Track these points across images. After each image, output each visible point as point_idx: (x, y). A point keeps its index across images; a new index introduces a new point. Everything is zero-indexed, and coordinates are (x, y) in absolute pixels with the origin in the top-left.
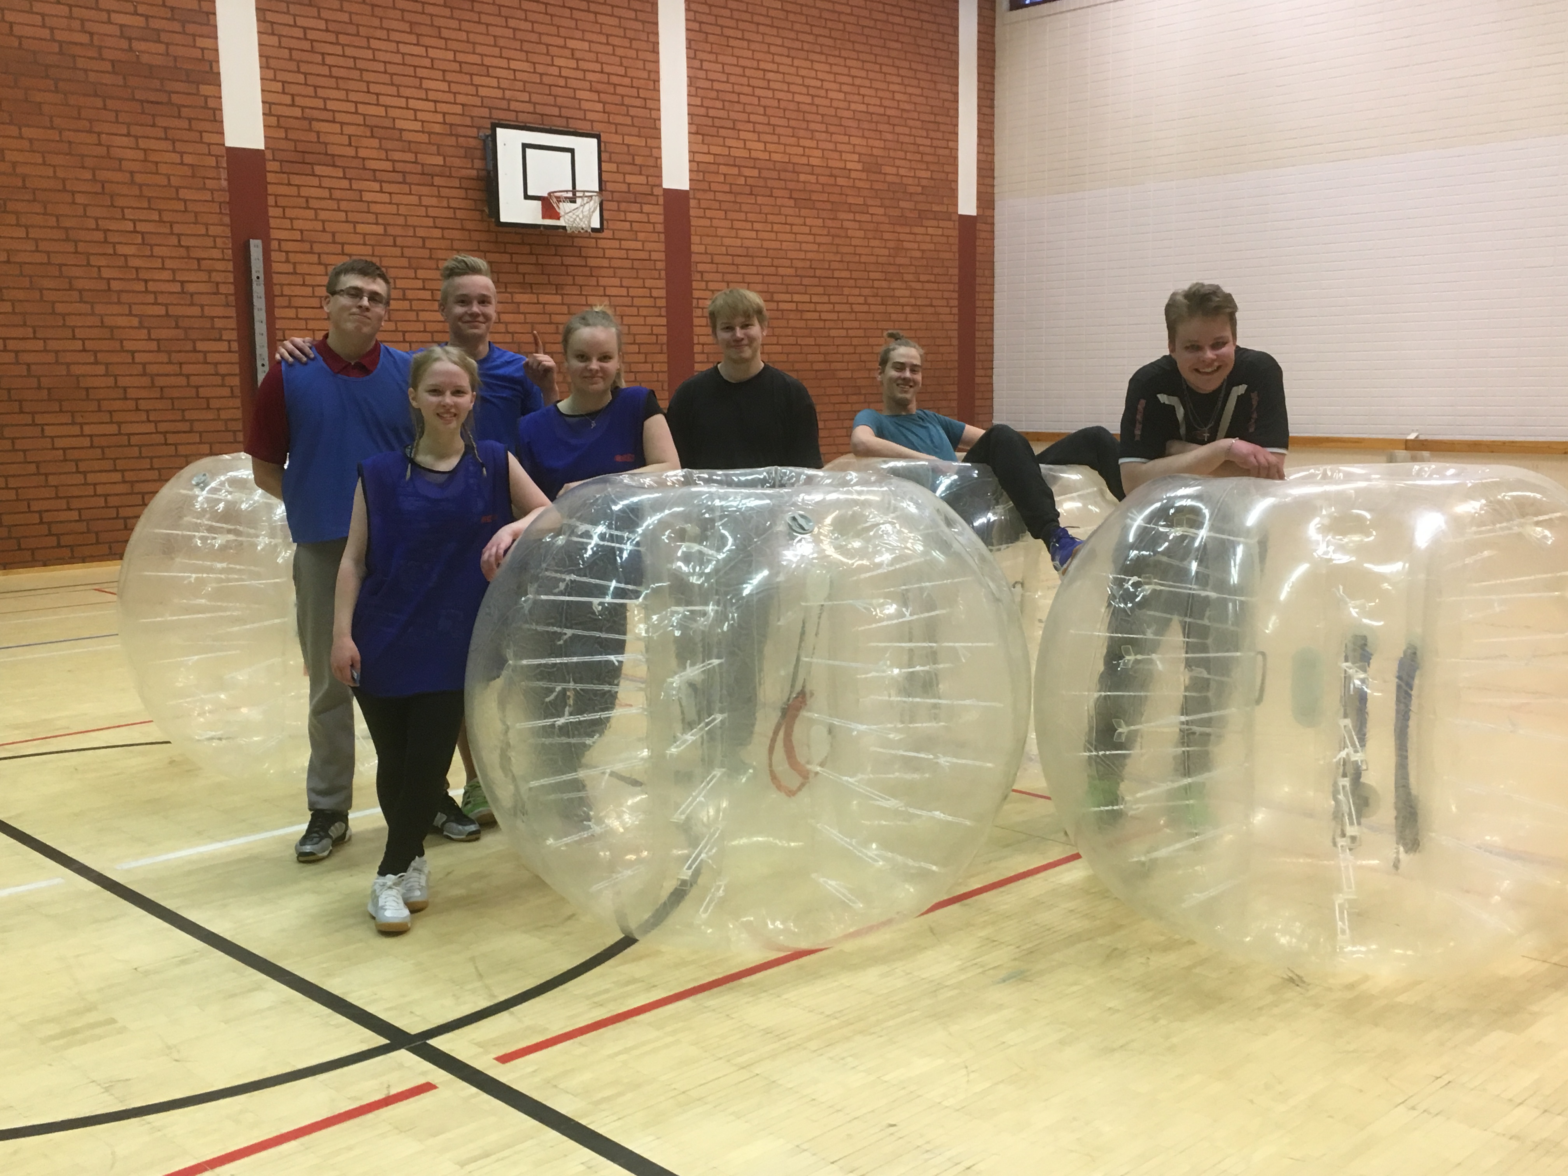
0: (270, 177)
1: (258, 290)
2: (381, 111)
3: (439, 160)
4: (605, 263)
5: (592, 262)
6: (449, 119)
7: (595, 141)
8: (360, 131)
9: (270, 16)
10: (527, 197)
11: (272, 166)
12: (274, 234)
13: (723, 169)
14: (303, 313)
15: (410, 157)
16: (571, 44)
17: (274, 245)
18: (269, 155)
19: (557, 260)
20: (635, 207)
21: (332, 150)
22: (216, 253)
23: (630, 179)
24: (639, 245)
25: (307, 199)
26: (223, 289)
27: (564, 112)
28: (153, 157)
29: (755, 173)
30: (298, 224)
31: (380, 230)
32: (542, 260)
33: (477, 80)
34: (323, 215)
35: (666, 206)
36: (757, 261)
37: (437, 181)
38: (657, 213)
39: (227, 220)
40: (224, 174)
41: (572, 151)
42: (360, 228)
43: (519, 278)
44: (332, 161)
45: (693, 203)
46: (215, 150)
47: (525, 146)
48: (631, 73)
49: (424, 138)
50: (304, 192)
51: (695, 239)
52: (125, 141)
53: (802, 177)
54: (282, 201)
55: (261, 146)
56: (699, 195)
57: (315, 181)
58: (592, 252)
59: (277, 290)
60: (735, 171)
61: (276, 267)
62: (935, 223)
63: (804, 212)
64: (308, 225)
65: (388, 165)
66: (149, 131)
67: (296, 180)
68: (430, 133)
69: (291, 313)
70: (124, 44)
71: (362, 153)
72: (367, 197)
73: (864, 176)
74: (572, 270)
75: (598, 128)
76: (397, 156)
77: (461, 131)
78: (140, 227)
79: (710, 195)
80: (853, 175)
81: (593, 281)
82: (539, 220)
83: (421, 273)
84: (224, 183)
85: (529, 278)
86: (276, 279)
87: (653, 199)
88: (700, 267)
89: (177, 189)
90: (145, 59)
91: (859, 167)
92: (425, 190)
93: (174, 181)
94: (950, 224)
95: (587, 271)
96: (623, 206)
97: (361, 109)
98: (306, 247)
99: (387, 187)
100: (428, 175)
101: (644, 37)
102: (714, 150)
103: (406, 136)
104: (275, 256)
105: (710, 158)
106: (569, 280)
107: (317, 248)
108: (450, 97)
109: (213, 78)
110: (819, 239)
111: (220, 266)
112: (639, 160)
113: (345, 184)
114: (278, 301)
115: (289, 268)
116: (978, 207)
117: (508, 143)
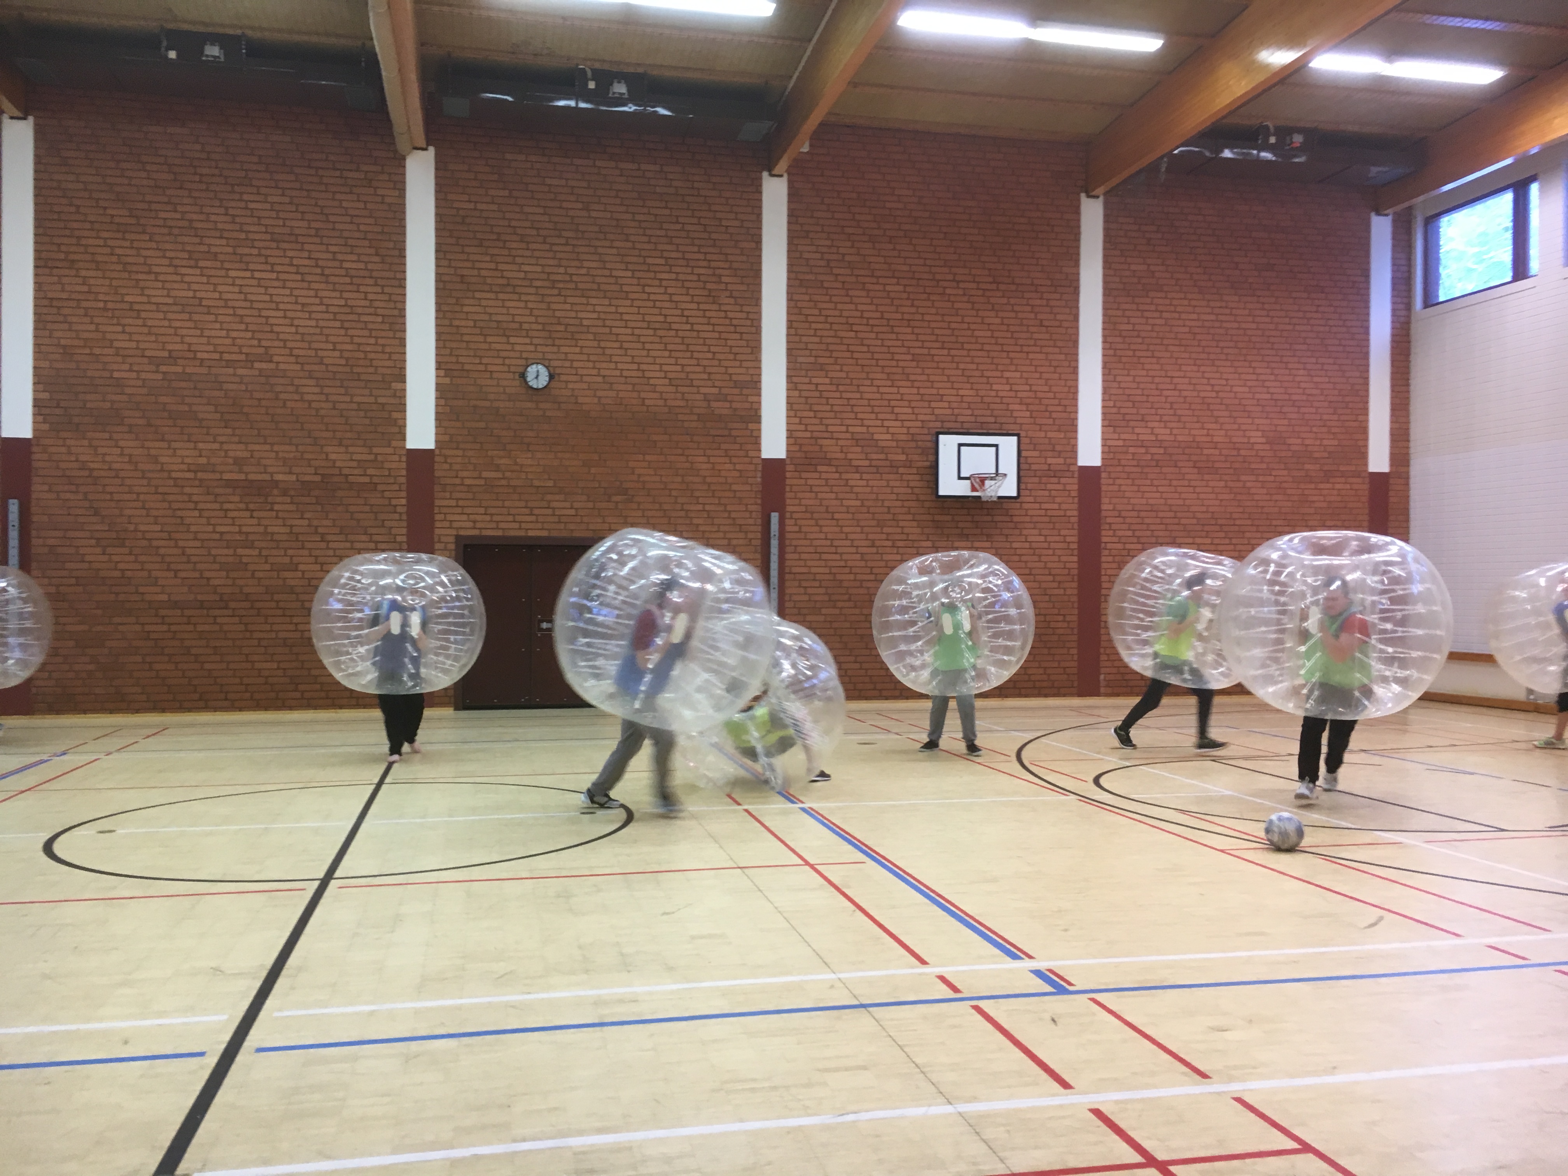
0: (788, 475)
1: (774, 543)
2: (864, 429)
3: (903, 457)
4: (1027, 519)
5: (1016, 519)
6: (912, 431)
7: (1015, 438)
8: (849, 443)
9: (795, 379)
10: (960, 478)
11: (790, 468)
12: (789, 509)
13: (1131, 450)
14: (804, 556)
15: (882, 456)
16: (1007, 374)
17: (788, 515)
18: (788, 462)
19: (989, 518)
20: (1055, 480)
21: (829, 456)
22: (751, 521)
23: (1049, 461)
24: (1056, 506)
25: (811, 486)
26: (754, 542)
27: (999, 420)
28: (717, 467)
29: (1162, 451)
30: (804, 502)
31: (858, 503)
32: (977, 518)
33: (933, 405)
34: (820, 495)
35: (1080, 478)
36: (1161, 514)
37: (901, 470)
38: (1073, 485)
39: (759, 501)
40: (759, 474)
41: (996, 446)
42: (845, 502)
43: (958, 531)
44: (829, 462)
45: (1103, 475)
46: (755, 461)
47: (960, 445)
48: (1054, 389)
49: (894, 444)
50: (810, 482)
51: (1105, 500)
52: (701, 459)
53: (1206, 452)
54: (795, 488)
55: (783, 455)
56: (1109, 469)
57: (816, 475)
58: (1017, 512)
59: (787, 542)
60: (1143, 450)
61: (788, 528)
62: (1343, 480)
63: (1206, 477)
64: (811, 502)
65: (867, 463)
66: (716, 452)
67: (804, 475)
68: (897, 441)
69: (796, 556)
70: (705, 404)
71: (850, 456)
72: (851, 483)
73: (1267, 447)
74: (1000, 525)
75: (1015, 428)
76: (874, 456)
77: (919, 438)
78: (707, 508)
79: (1120, 469)
80: (1256, 447)
81: (1017, 532)
82: (969, 493)
83: (885, 530)
84: (759, 480)
85: (966, 531)
86: (788, 536)
87: (1069, 474)
88: (1109, 520)
89: (731, 484)
90: (717, 412)
91: (1264, 440)
92: (892, 476)
93: (730, 480)
94: (1359, 480)
95: (1011, 525)
96: (1044, 480)
97: (851, 429)
98: (808, 515)
99: (865, 476)
100: (894, 467)
101: (1067, 364)
102: (1123, 436)
103: (881, 444)
104: (788, 522)
105: (1120, 443)
106: (998, 531)
107: (816, 516)
108: (913, 417)
109: (757, 419)
110: (1221, 497)
111: (752, 528)
112: (1058, 448)
113: (837, 476)
114: (788, 549)
115: (796, 529)
116: (1392, 465)
117: (948, 444)
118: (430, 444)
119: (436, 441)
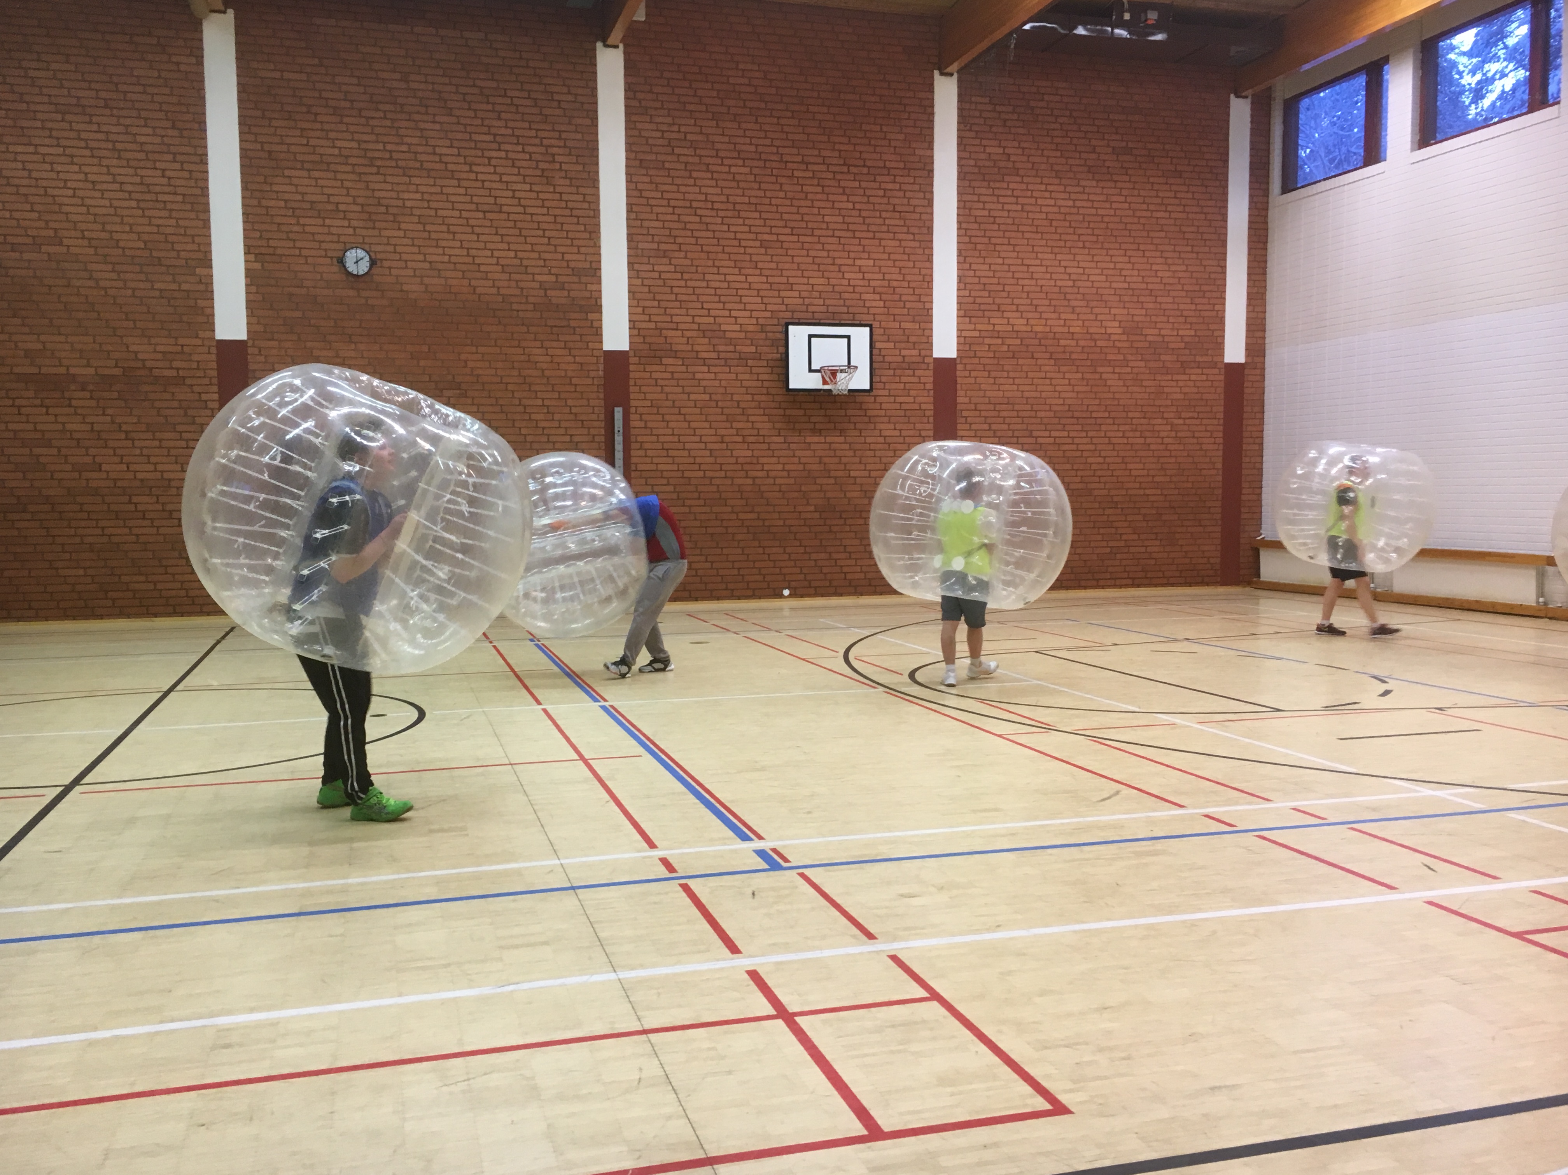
0: (632, 368)
1: (619, 439)
2: (712, 320)
3: (753, 349)
4: (882, 413)
5: (869, 413)
6: (761, 321)
7: (867, 329)
8: (694, 334)
9: (636, 266)
10: (810, 370)
11: (633, 360)
12: (633, 403)
13: (987, 341)
14: (649, 453)
15: (731, 348)
16: (858, 262)
17: (633, 410)
18: (631, 354)
19: (842, 412)
20: (910, 372)
21: (674, 348)
22: (594, 417)
23: (904, 352)
24: (911, 400)
25: (656, 380)
26: (597, 439)
27: (851, 310)
28: (556, 360)
29: (1018, 342)
30: (648, 396)
31: (707, 397)
32: (829, 412)
33: (783, 294)
34: (666, 389)
35: (935, 371)
36: (1017, 407)
37: (750, 363)
38: (928, 377)
39: (602, 396)
40: (601, 367)
41: (848, 337)
42: (692, 397)
43: (811, 426)
44: (675, 354)
45: (959, 367)
46: (596, 353)
47: (810, 336)
48: (908, 278)
49: (742, 335)
50: (654, 375)
51: (960, 393)
52: (539, 351)
53: (1062, 342)
54: (639, 382)
55: (626, 347)
56: (965, 361)
57: (662, 368)
58: (871, 406)
59: (633, 439)
60: (1000, 341)
61: (632, 424)
62: (1199, 371)
63: (1063, 369)
64: (656, 396)
65: (714, 355)
66: (554, 344)
67: (648, 368)
68: (746, 332)
69: (642, 453)
70: (542, 293)
71: (696, 348)
72: (698, 376)
73: (1124, 337)
74: (853, 419)
75: (868, 319)
76: (721, 348)
77: (769, 328)
78: (547, 402)
79: (976, 361)
80: (1113, 337)
81: (872, 426)
82: (820, 386)
83: (735, 425)
84: (601, 373)
85: (818, 426)
86: (633, 431)
87: (924, 366)
88: (965, 414)
89: (571, 378)
90: (554, 301)
91: (1120, 331)
92: (740, 369)
93: (570, 374)
94: (1216, 371)
95: (866, 419)
96: (898, 372)
97: (697, 319)
98: (655, 410)
99: (712, 369)
100: (743, 359)
101: (920, 251)
102: (979, 327)
103: (728, 335)
104: (632, 417)
105: (977, 334)
106: (852, 426)
107: (662, 411)
108: (763, 307)
109: (598, 308)
110: (1076, 389)
111: (596, 424)
112: (912, 339)
113: (684, 368)
114: (633, 446)
115: (642, 424)
116: (1247, 356)
117: (798, 335)
118: (241, 334)
119: (248, 332)
